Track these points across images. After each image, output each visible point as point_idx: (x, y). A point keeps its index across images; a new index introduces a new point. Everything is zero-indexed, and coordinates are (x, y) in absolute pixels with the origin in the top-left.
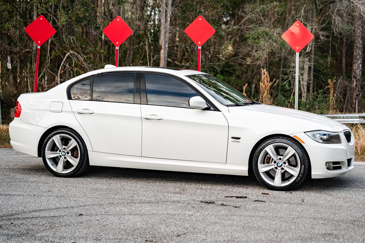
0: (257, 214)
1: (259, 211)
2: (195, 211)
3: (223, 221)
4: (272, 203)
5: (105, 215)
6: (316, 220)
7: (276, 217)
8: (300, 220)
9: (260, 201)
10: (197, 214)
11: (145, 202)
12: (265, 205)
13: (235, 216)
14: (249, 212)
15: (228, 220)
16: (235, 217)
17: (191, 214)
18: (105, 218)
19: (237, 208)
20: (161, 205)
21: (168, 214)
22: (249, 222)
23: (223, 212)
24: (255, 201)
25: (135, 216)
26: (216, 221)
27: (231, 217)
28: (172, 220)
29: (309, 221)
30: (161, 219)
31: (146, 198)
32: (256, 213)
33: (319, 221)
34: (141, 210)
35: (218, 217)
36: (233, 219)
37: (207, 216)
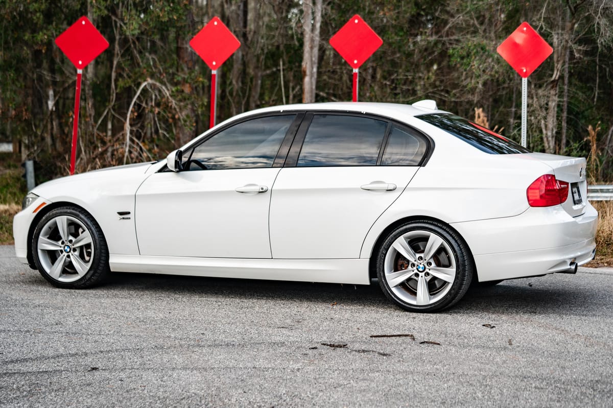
0: (419, 368)
1: (424, 362)
2: (305, 361)
3: (352, 382)
4: (452, 347)
5: (138, 369)
6: (526, 380)
7: (454, 374)
8: (496, 381)
9: (432, 343)
10: (309, 367)
11: (221, 345)
12: (439, 351)
13: (377, 372)
14: (406, 364)
15: (363, 380)
16: (377, 374)
17: (297, 368)
18: (135, 376)
19: (385, 357)
20: (248, 350)
21: (254, 368)
22: (400, 384)
23: (357, 365)
24: (421, 343)
25: (192, 372)
26: (340, 382)
27: (370, 374)
28: (258, 379)
29: (512, 382)
30: (237, 378)
31: (226, 337)
32: (418, 366)
33: (532, 382)
34: (208, 360)
35: (345, 375)
36: (373, 378)
37: (326, 373)
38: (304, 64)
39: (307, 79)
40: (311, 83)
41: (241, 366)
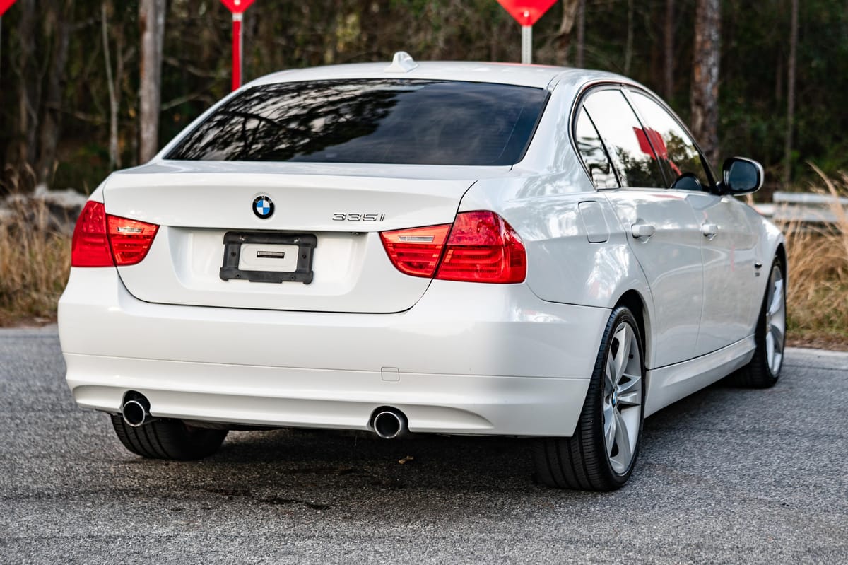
0: (381, 530)
2: (180, 522)
3: (267, 558)
10: (187, 533)
11: (28, 497)
13: (309, 538)
15: (285, 553)
16: (309, 543)
17: (165, 535)
20: (76, 504)
21: (89, 537)
22: (352, 559)
23: (272, 527)
27: (296, 544)
30: (61, 557)
31: (35, 482)
34: (7, 524)
35: (252, 545)
36: (302, 550)
37: (219, 543)
38: (142, 11)
39: (148, 37)
40: (155, 43)
41: (66, 534)
